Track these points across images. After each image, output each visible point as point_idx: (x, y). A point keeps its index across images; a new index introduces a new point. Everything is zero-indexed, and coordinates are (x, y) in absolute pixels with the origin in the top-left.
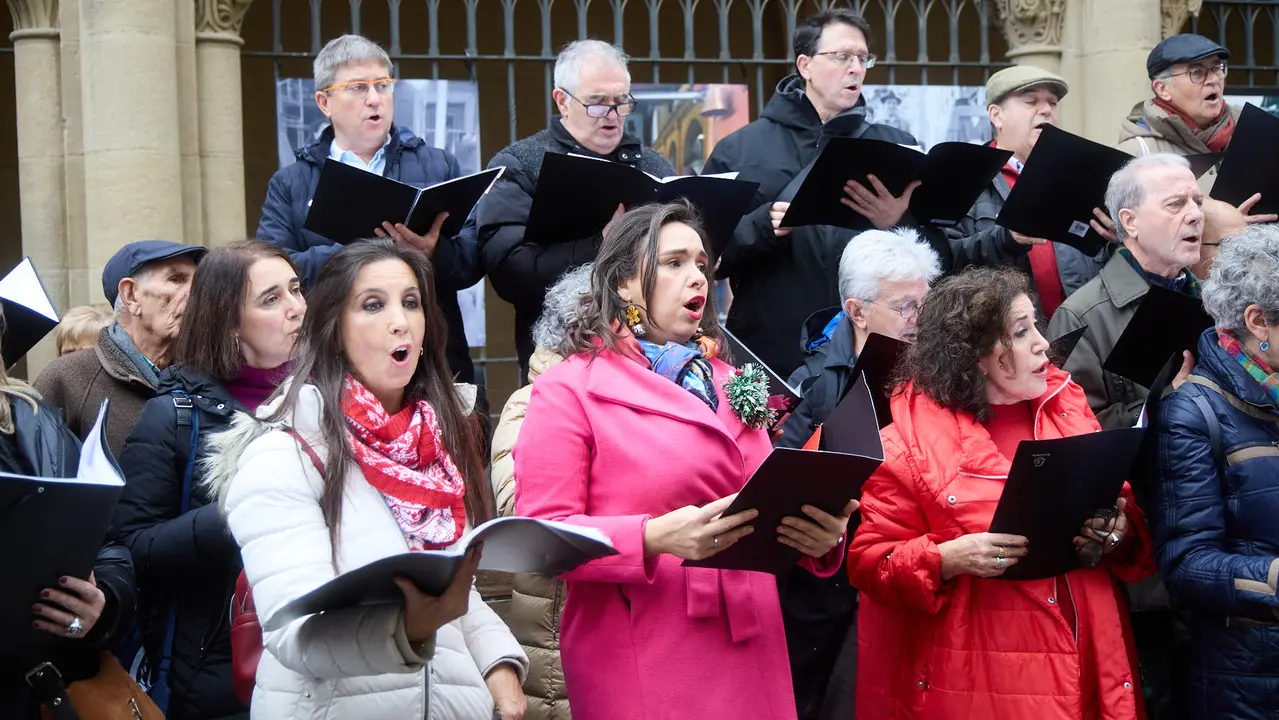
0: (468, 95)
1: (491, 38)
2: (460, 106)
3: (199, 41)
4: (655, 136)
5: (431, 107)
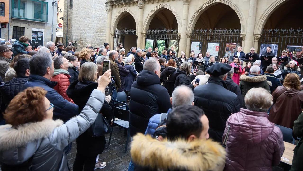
0: (277, 46)
1: (280, 41)
2: (276, 47)
3: (255, 41)
4: (296, 50)
5: (274, 47)
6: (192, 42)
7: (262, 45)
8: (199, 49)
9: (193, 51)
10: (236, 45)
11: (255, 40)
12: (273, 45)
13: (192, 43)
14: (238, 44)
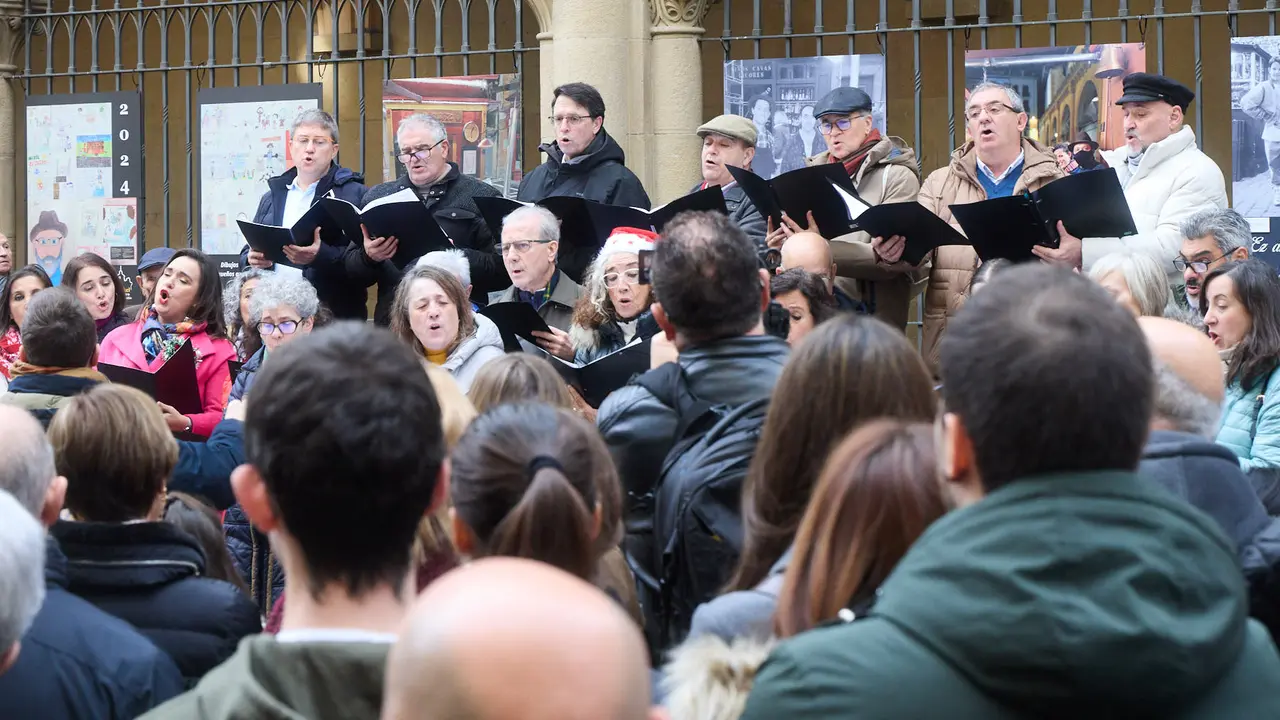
0: (877, 68)
6: (30, 110)
7: (735, 72)
8: (117, 194)
9: (49, 221)
10: (480, 95)
11: (652, 18)
12: (836, 60)
13: (35, 114)
14: (505, 79)
